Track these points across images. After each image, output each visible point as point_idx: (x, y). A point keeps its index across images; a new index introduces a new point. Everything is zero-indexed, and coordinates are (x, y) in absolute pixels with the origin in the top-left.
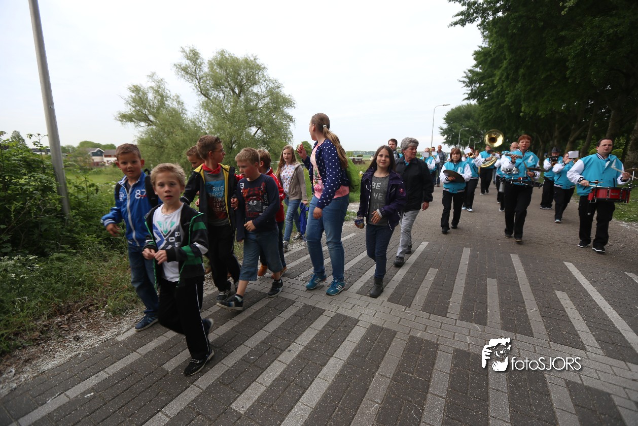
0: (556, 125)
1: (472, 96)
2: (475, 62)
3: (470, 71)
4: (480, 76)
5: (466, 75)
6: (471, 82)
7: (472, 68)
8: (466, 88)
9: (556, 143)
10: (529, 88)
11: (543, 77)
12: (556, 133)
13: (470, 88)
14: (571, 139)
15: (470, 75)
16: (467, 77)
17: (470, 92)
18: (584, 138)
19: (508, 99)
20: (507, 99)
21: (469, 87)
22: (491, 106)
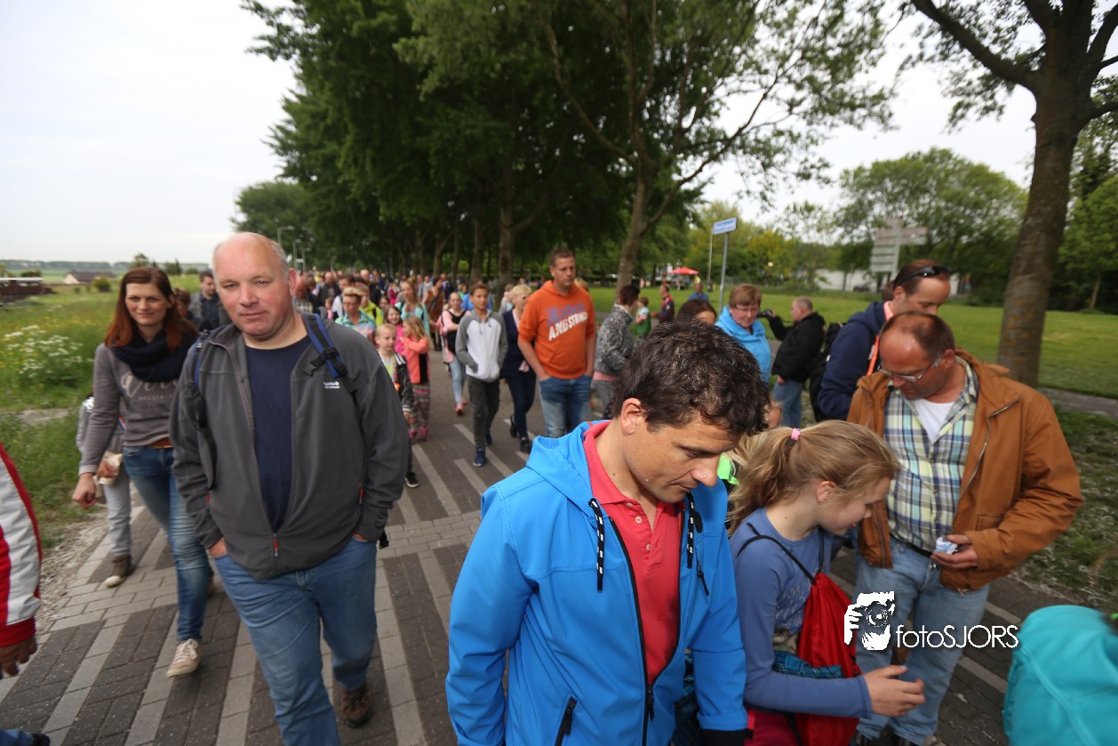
0: (418, 232)
1: (290, 171)
2: (287, 116)
3: (279, 127)
4: (301, 143)
5: (272, 134)
6: (284, 149)
7: (282, 124)
8: (277, 157)
9: (421, 256)
10: (384, 181)
11: (400, 168)
12: (419, 243)
13: (285, 158)
14: (438, 252)
15: (280, 134)
16: (276, 137)
17: (285, 165)
18: (451, 250)
19: (355, 191)
20: (353, 190)
21: (282, 155)
22: (326, 196)
